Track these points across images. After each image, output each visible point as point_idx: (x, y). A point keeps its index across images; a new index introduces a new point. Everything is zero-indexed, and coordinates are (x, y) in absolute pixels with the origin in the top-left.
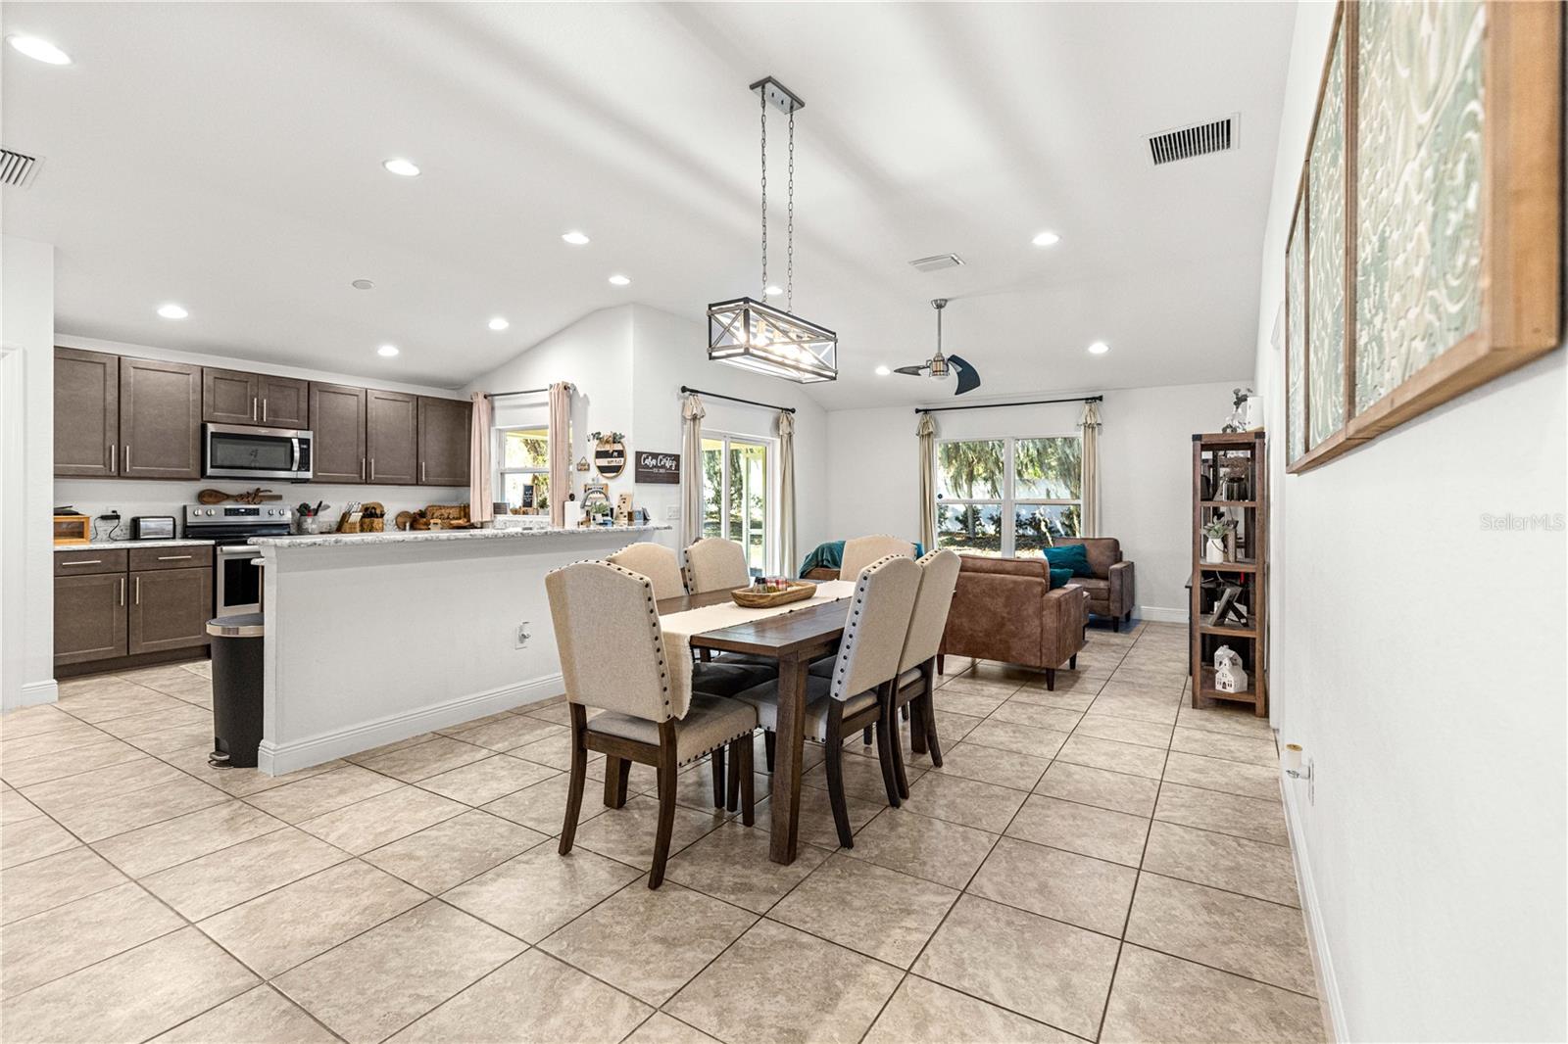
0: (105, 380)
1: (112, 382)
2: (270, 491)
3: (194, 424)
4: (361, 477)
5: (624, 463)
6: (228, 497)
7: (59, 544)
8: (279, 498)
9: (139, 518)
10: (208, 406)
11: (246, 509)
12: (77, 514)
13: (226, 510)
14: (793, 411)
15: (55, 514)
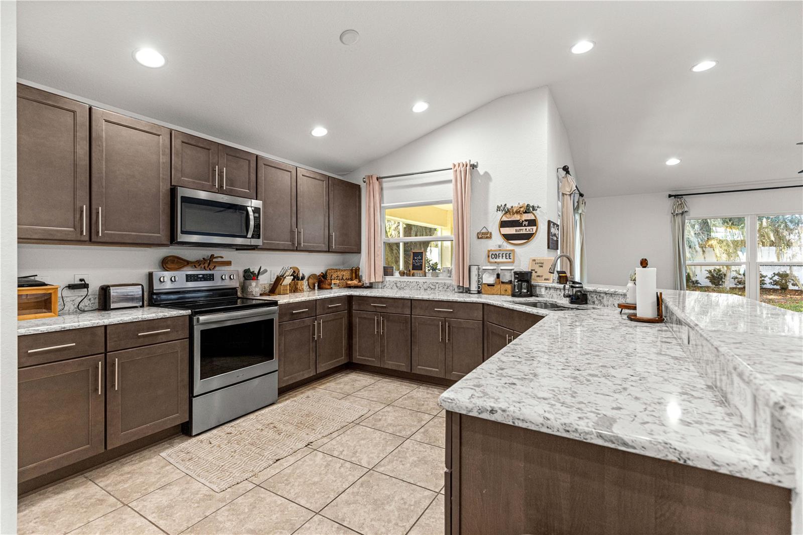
0: (75, 131)
1: (83, 133)
2: (222, 257)
3: (165, 187)
4: (293, 244)
5: (536, 231)
6: (187, 263)
7: (23, 323)
8: (229, 263)
9: (109, 286)
10: (176, 170)
11: (203, 275)
12: (44, 284)
13: (187, 275)
14: (582, 196)
15: (19, 286)
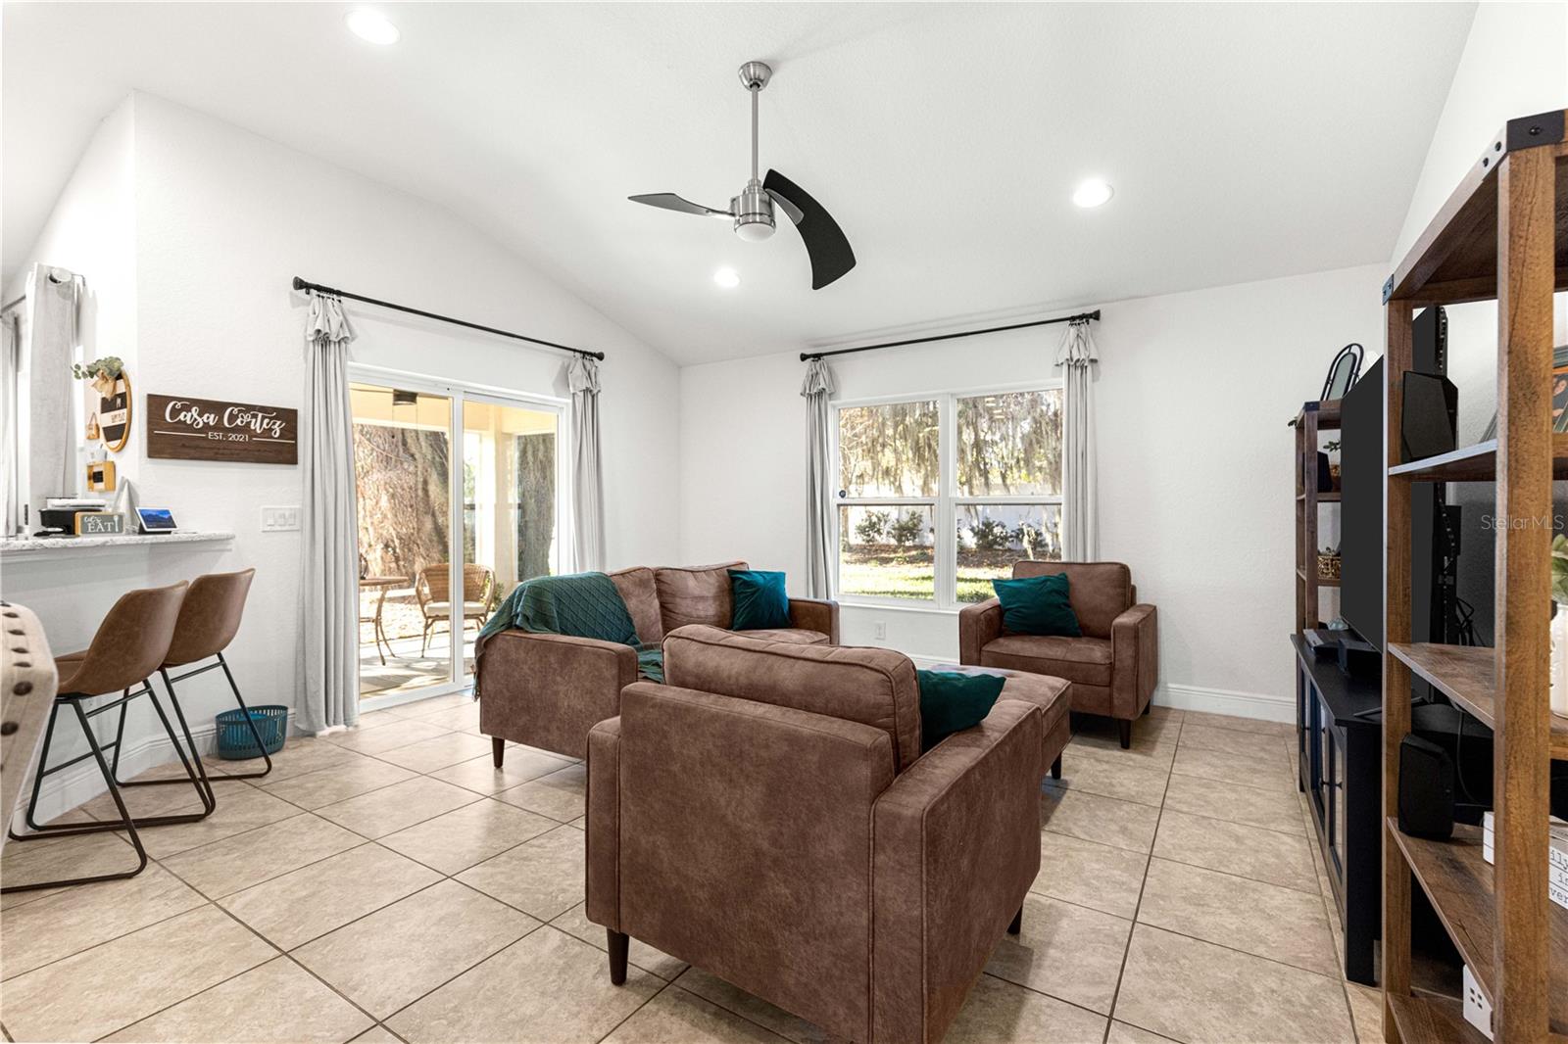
5: (129, 419)
14: (600, 357)
